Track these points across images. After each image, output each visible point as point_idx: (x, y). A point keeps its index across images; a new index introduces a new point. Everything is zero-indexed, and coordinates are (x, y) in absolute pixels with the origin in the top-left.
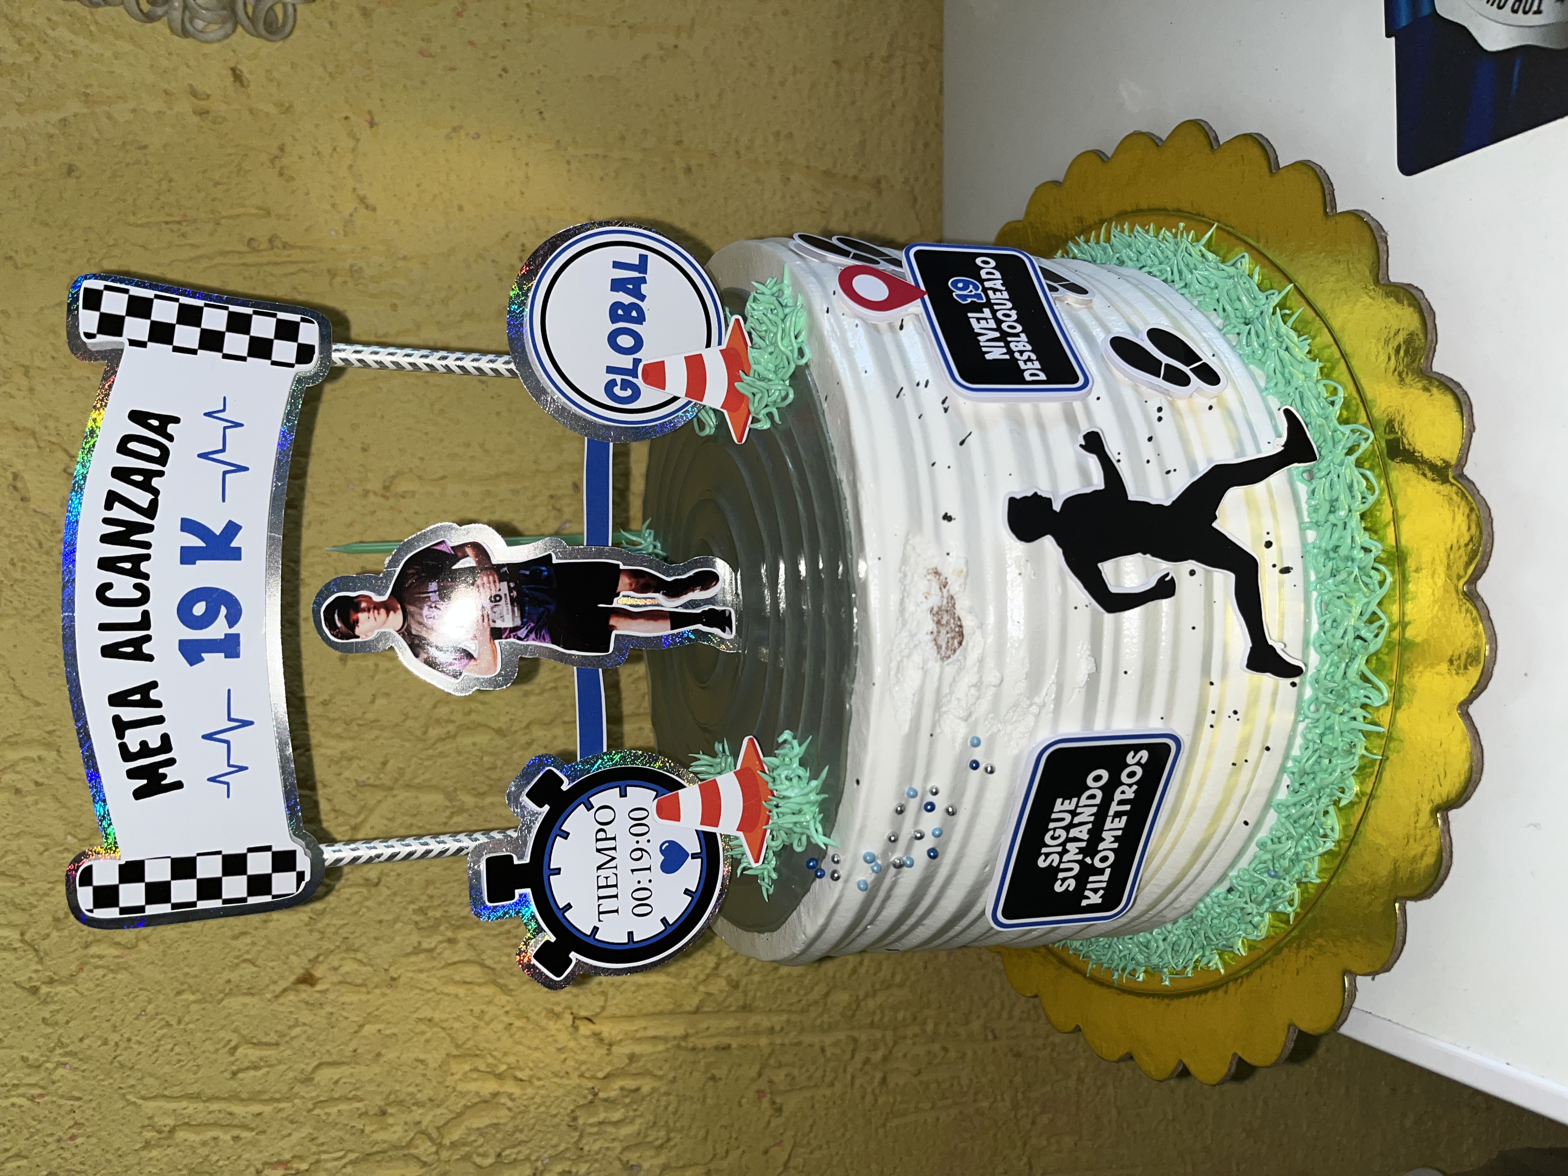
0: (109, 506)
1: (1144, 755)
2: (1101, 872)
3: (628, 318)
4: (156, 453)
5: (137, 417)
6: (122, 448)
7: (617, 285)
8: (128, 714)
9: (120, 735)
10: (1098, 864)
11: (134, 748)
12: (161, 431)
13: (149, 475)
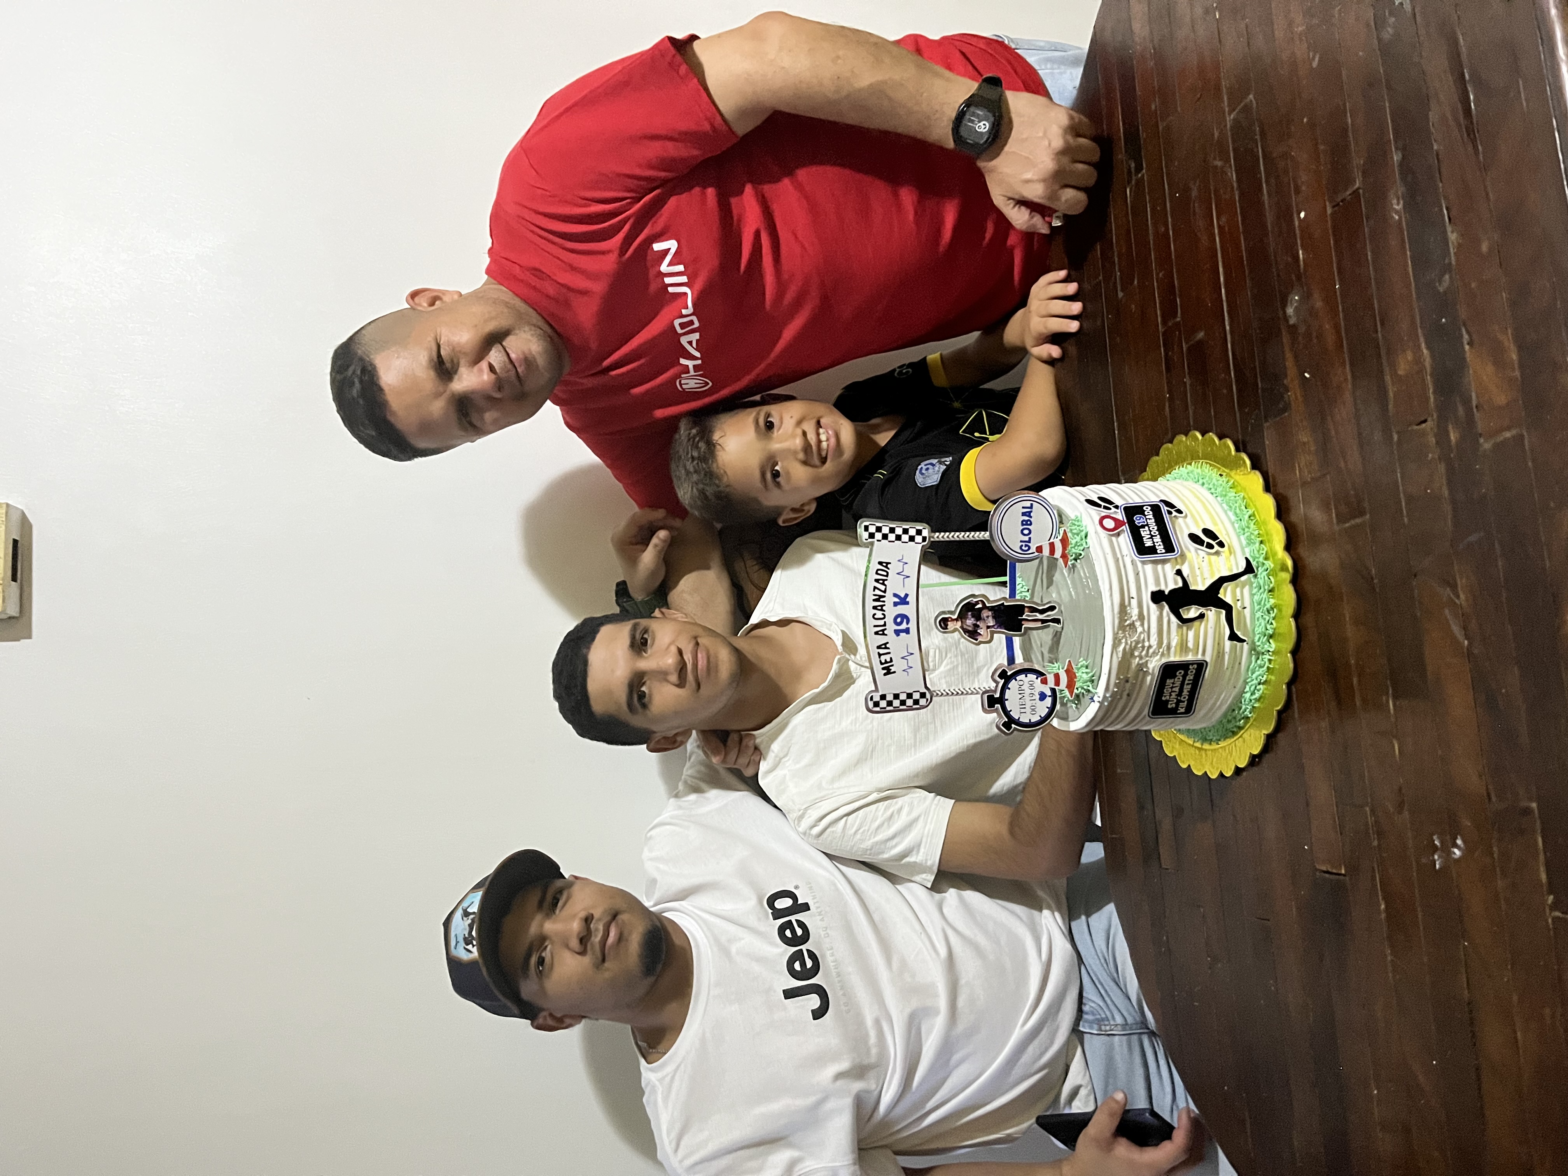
0: (874, 591)
1: (1195, 666)
2: (1184, 702)
3: (1027, 524)
4: (885, 573)
5: (880, 563)
6: (877, 573)
7: (1024, 514)
8: (882, 651)
9: (880, 657)
10: (1182, 699)
11: (883, 661)
12: (886, 567)
13: (884, 580)
